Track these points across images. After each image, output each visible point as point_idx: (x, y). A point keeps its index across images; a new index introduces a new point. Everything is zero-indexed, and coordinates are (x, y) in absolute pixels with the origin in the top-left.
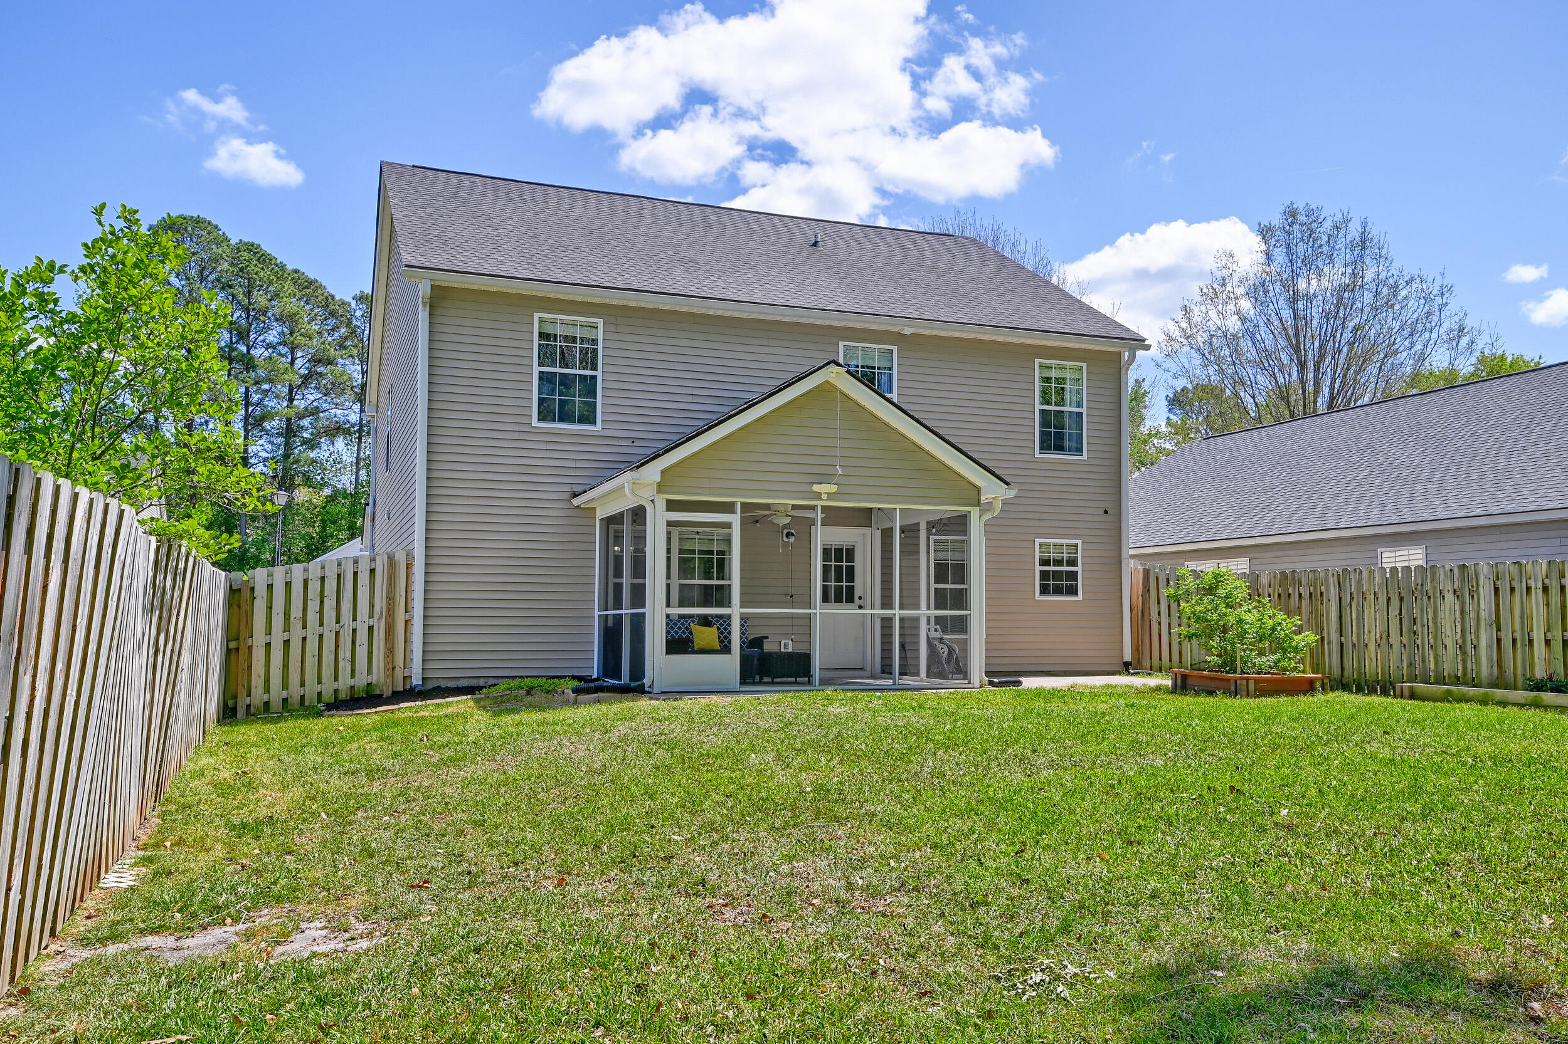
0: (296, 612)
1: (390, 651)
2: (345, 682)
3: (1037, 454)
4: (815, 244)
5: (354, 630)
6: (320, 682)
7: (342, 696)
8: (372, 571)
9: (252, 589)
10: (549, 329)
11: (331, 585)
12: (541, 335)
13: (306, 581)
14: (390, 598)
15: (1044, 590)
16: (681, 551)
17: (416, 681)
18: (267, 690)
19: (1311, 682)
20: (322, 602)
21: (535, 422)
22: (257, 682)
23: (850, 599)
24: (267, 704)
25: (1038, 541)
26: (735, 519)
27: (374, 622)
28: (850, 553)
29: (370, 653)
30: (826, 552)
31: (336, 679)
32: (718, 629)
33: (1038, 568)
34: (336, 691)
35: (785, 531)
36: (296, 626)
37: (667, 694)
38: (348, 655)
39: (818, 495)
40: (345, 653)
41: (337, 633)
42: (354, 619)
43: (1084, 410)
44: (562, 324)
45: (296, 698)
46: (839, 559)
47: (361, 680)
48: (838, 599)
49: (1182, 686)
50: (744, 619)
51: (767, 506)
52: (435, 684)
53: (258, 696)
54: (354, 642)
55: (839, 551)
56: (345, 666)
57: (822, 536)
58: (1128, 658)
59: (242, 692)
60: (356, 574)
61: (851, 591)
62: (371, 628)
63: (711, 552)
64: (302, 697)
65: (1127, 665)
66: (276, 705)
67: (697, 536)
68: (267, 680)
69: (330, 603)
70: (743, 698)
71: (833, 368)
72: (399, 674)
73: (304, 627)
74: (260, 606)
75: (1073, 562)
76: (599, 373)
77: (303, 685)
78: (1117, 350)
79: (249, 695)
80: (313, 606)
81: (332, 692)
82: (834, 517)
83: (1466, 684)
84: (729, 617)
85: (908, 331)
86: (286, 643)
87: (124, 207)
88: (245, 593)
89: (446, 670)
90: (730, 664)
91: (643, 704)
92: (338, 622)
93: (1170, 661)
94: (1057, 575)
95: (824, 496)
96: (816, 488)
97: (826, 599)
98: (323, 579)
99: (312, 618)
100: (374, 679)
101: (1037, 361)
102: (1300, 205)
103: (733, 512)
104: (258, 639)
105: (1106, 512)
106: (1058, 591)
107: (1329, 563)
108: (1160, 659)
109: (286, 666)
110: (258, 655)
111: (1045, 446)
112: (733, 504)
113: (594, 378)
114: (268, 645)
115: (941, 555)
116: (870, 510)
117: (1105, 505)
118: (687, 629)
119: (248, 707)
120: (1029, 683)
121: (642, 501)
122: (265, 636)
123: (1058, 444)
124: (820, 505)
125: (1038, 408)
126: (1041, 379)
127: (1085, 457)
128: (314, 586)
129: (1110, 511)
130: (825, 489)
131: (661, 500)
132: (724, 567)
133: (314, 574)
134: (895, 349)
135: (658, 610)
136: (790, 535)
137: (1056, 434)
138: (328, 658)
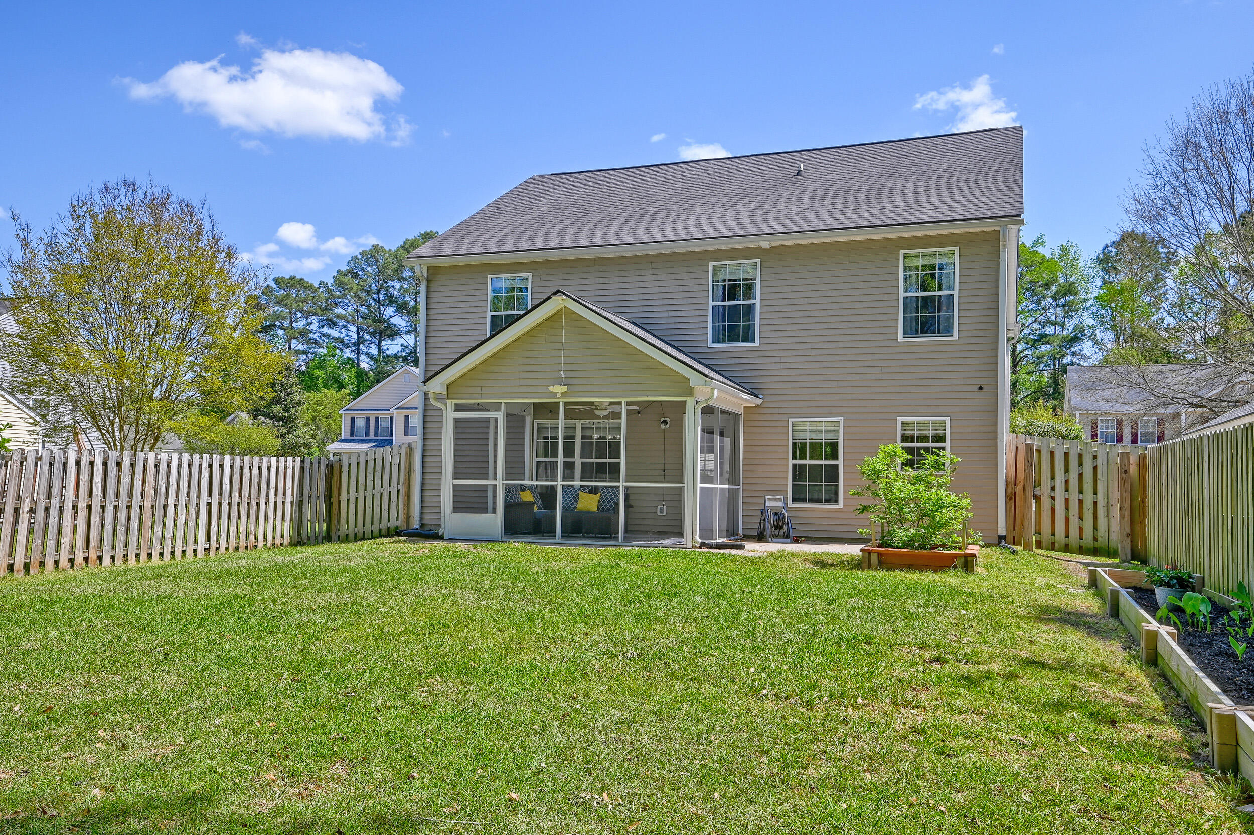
2: (384, 524)
3: (901, 339)
4: (799, 173)
5: (390, 492)
6: (372, 524)
8: (400, 455)
9: (341, 466)
10: (498, 285)
11: (379, 463)
12: (493, 291)
13: (367, 461)
17: (417, 527)
18: (348, 526)
20: (374, 474)
22: (343, 522)
24: (347, 535)
25: (899, 420)
26: (500, 416)
27: (400, 487)
29: (397, 506)
31: (380, 523)
32: (601, 495)
33: (901, 445)
34: (380, 530)
35: (662, 420)
36: (361, 488)
37: (450, 540)
38: (387, 508)
39: (554, 395)
40: (385, 506)
41: (381, 494)
42: (390, 486)
44: (505, 280)
45: (361, 532)
47: (392, 524)
51: (592, 404)
53: (342, 531)
54: (389, 500)
56: (385, 514)
58: (1002, 531)
59: (335, 528)
62: (398, 491)
63: (606, 437)
64: (364, 532)
65: (1001, 538)
66: (351, 535)
67: (594, 426)
68: (347, 521)
69: (378, 474)
71: (560, 297)
73: (365, 490)
74: (344, 476)
75: (939, 438)
77: (364, 526)
78: (996, 228)
79: (339, 529)
80: (370, 476)
81: (378, 530)
84: (619, 487)
85: (765, 245)
86: (357, 499)
88: (336, 469)
90: (495, 521)
92: (382, 487)
93: (1067, 536)
95: (559, 395)
96: (551, 389)
98: (375, 459)
99: (370, 484)
100: (399, 523)
101: (902, 253)
103: (500, 410)
104: (344, 497)
105: (981, 389)
108: (1053, 535)
110: (344, 506)
111: (909, 331)
112: (499, 404)
114: (348, 500)
115: (801, 436)
117: (981, 382)
118: (578, 495)
119: (339, 536)
121: (439, 405)
122: (347, 495)
123: (925, 328)
124: (562, 401)
125: (902, 295)
126: (906, 268)
127: (956, 337)
128: (371, 464)
129: (985, 388)
130: (559, 389)
131: (451, 404)
132: (614, 449)
133: (370, 457)
134: (758, 261)
135: (448, 482)
136: (665, 422)
137: (927, 316)
138: (377, 509)
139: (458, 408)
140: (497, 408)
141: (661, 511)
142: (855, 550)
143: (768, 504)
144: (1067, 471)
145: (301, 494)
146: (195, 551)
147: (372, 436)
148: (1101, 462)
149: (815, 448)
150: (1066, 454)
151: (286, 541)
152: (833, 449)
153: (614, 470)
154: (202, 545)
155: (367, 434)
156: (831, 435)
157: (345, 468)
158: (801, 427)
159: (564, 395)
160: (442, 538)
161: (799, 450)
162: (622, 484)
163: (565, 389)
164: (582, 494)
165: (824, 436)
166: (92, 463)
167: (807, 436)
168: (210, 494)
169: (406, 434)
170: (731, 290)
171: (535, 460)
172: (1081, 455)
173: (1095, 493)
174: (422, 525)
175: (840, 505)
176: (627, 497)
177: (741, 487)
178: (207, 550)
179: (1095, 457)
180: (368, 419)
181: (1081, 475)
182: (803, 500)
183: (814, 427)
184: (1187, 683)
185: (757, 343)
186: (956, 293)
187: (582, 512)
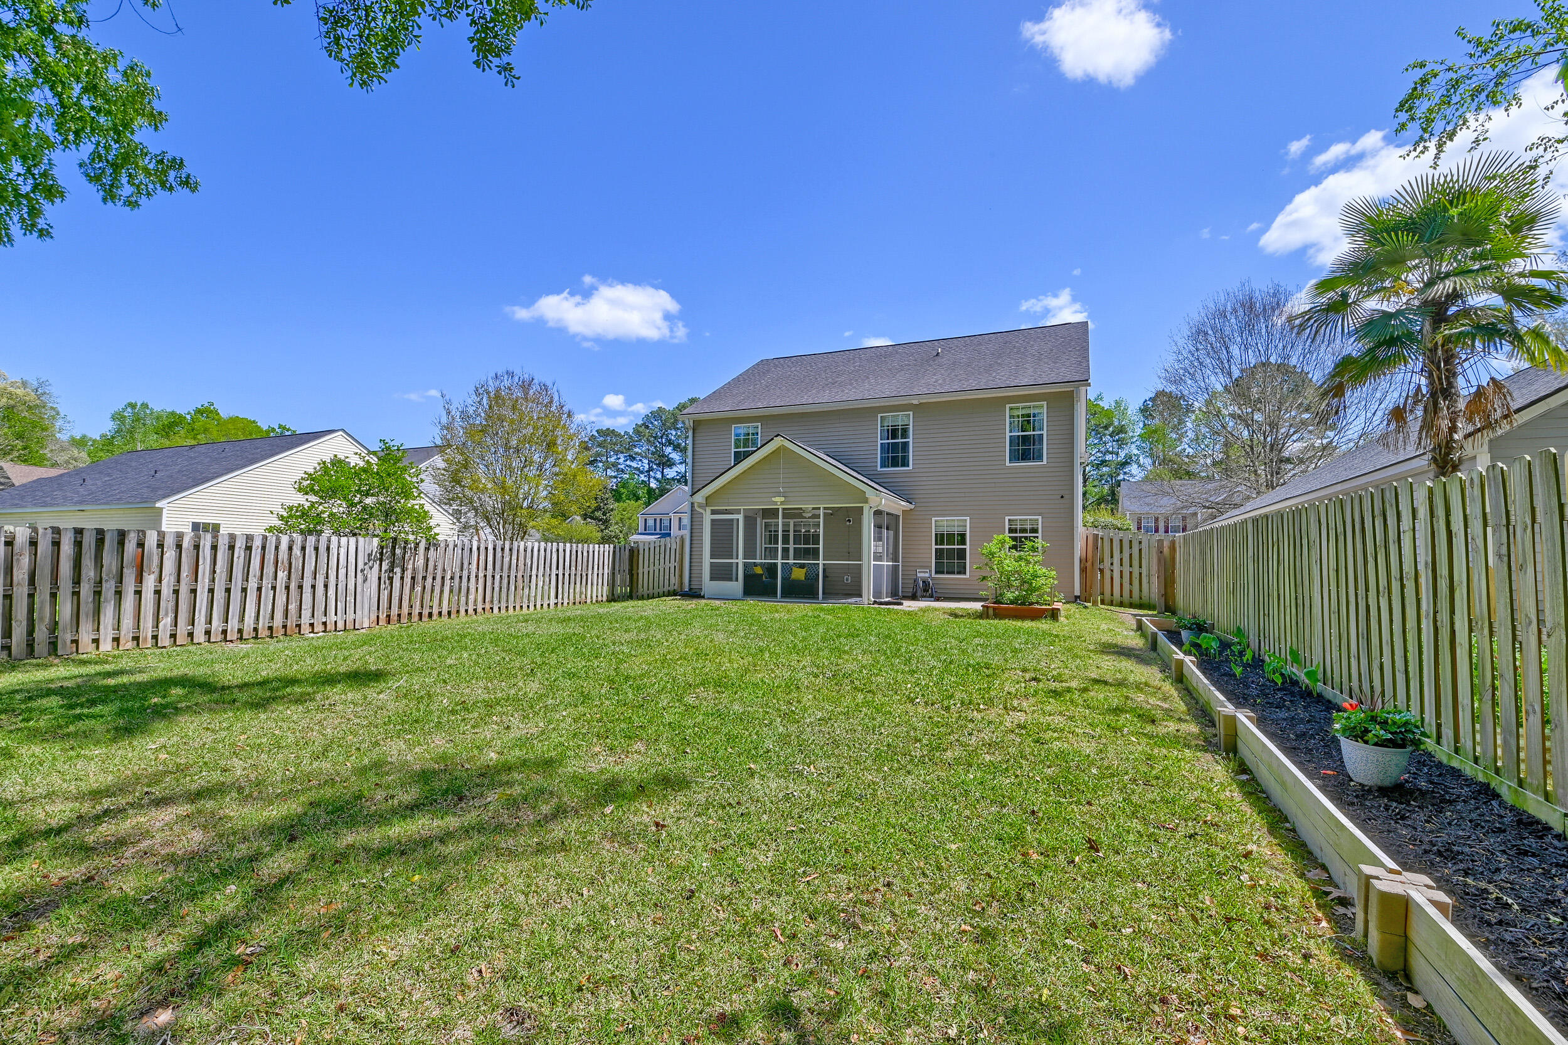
1: (680, 576)
2: (667, 586)
3: (1008, 464)
9: (639, 550)
10: (739, 431)
12: (736, 435)
13: (655, 547)
14: (681, 554)
17: (687, 590)
22: (640, 586)
24: (643, 595)
25: (1007, 518)
26: (741, 517)
27: (676, 564)
29: (675, 577)
31: (664, 587)
32: (807, 569)
33: (1007, 535)
34: (664, 591)
35: (847, 519)
36: (652, 565)
37: (709, 599)
38: (668, 575)
39: (775, 503)
40: (667, 573)
41: (664, 568)
42: (670, 563)
45: (652, 591)
47: (672, 588)
50: (745, 565)
51: (801, 509)
53: (640, 593)
54: (669, 571)
56: (667, 579)
58: (1077, 593)
59: (635, 590)
62: (675, 566)
63: (809, 531)
65: (1077, 597)
67: (802, 523)
69: (662, 556)
71: (779, 438)
72: (682, 587)
73: (654, 566)
75: (1037, 531)
77: (654, 589)
78: (1072, 389)
80: (657, 557)
81: (662, 592)
84: (819, 564)
85: (915, 402)
86: (649, 571)
88: (636, 552)
90: (737, 586)
93: (1121, 596)
95: (779, 503)
96: (774, 499)
98: (660, 546)
99: (657, 562)
100: (676, 587)
101: (1008, 406)
104: (640, 570)
105: (1062, 497)
108: (1112, 595)
111: (1013, 459)
115: (941, 529)
117: (1062, 493)
118: (792, 569)
119: (638, 596)
121: (701, 510)
122: (643, 569)
123: (1025, 456)
124: (781, 507)
125: (1008, 434)
126: (1011, 417)
127: (1045, 462)
128: (657, 549)
129: (1066, 497)
130: (778, 499)
131: (708, 510)
132: (816, 539)
133: (657, 544)
134: (911, 413)
135: (707, 560)
136: (849, 521)
137: (1025, 448)
138: (661, 578)
139: (713, 512)
140: (738, 512)
141: (847, 580)
142: (978, 606)
143: (919, 575)
144: (1121, 552)
145: (614, 568)
146: (549, 605)
147: (658, 531)
148: (1144, 545)
149: (950, 538)
150: (1121, 541)
151: (605, 599)
152: (962, 539)
153: (815, 553)
154: (553, 601)
155: (655, 530)
156: (961, 529)
157: (641, 552)
158: (940, 524)
159: (782, 503)
160: (703, 597)
161: (940, 538)
162: (821, 562)
163: (783, 499)
164: (794, 569)
165: (956, 530)
166: (486, 548)
167: (945, 530)
168: (558, 568)
169: (680, 529)
170: (894, 433)
171: (764, 546)
172: (1131, 541)
173: (1140, 567)
174: (690, 589)
175: (968, 575)
176: (824, 570)
177: (900, 564)
178: (556, 604)
179: (1140, 543)
180: (655, 520)
181: (1131, 555)
182: (943, 573)
183: (950, 523)
184: (1203, 694)
185: (911, 467)
186: (1045, 433)
187: (794, 580)
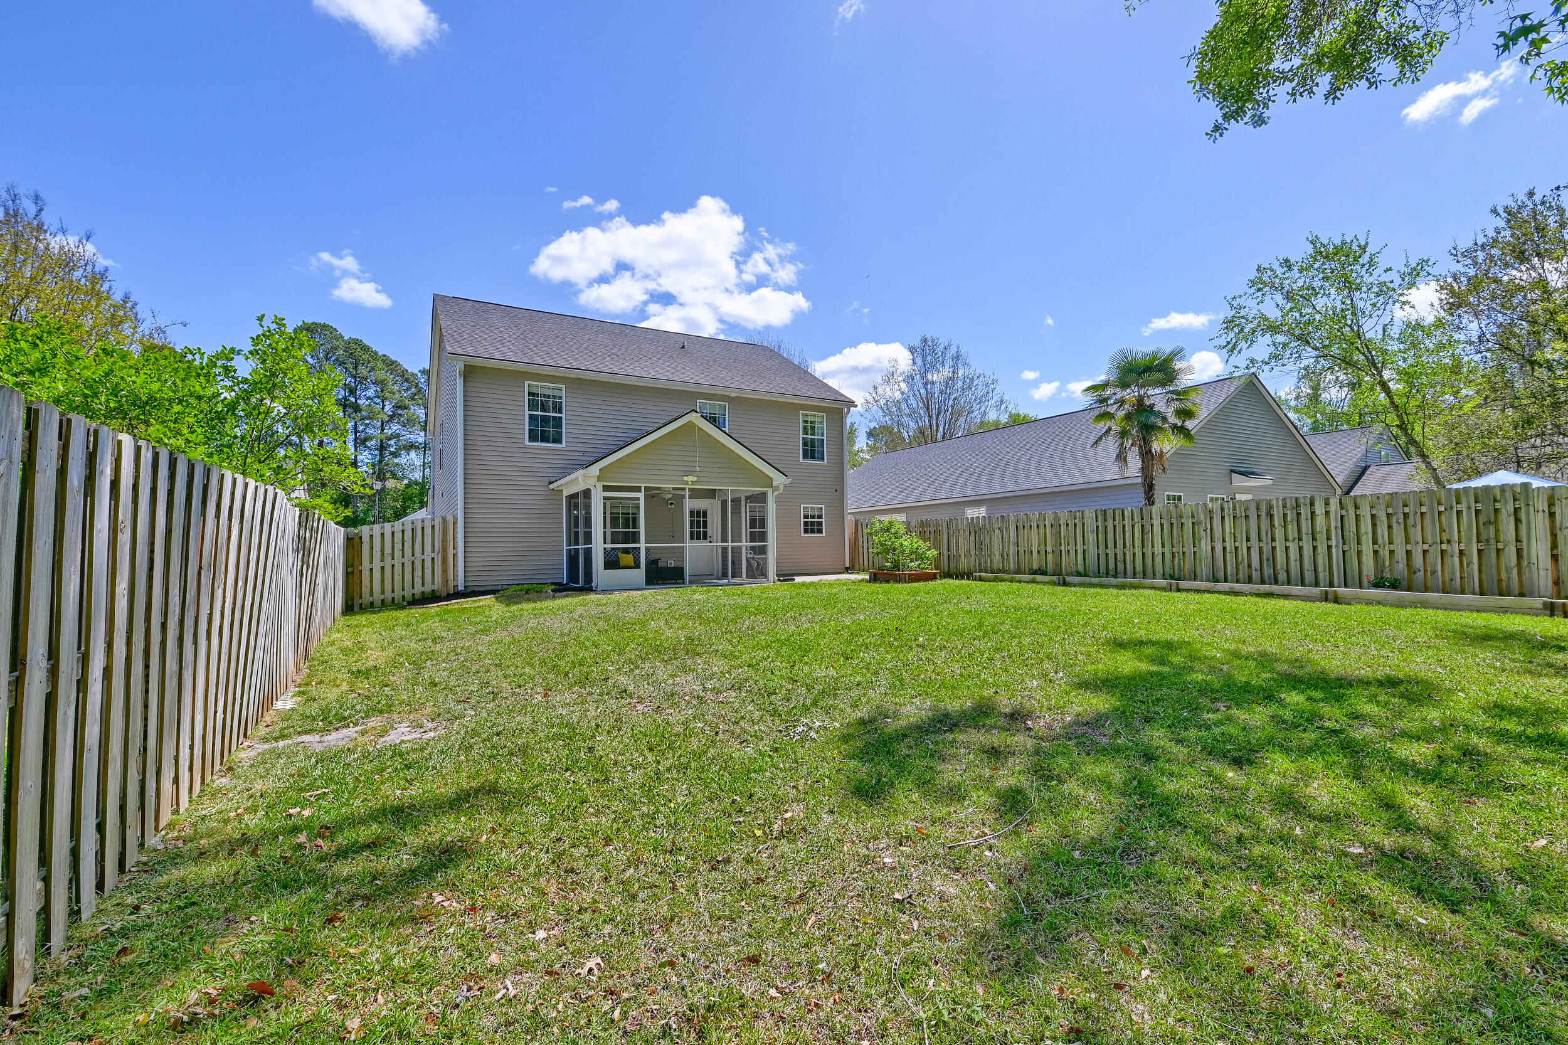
0: (388, 550)
1: (445, 571)
2: (418, 589)
3: (802, 461)
4: (683, 347)
5: (423, 560)
6: (403, 590)
7: (417, 597)
8: (433, 526)
9: (361, 538)
10: (534, 390)
11: (408, 535)
12: (530, 394)
13: (393, 533)
14: (444, 541)
15: (806, 531)
16: (611, 513)
17: (461, 588)
18: (372, 595)
19: (935, 574)
20: (403, 545)
21: (527, 442)
22: (366, 590)
23: (705, 538)
24: (372, 603)
25: (802, 506)
26: (641, 495)
27: (434, 555)
28: (705, 514)
29: (433, 573)
30: (692, 513)
31: (413, 588)
32: (633, 555)
33: (803, 520)
34: (413, 594)
35: (669, 502)
36: (388, 559)
37: (605, 591)
38: (420, 574)
39: (686, 483)
40: (418, 573)
41: (413, 562)
42: (423, 554)
43: (825, 438)
44: (541, 387)
45: (390, 599)
46: (699, 516)
47: (428, 589)
48: (699, 538)
49: (875, 578)
50: (647, 550)
52: (472, 589)
53: (366, 598)
54: (423, 567)
55: (698, 512)
56: (418, 580)
57: (689, 504)
58: (847, 565)
59: (356, 597)
60: (423, 528)
61: (705, 533)
62: (433, 559)
63: (629, 514)
64: (393, 598)
65: (847, 569)
66: (378, 603)
67: (620, 505)
68: (372, 589)
69: (408, 545)
70: (647, 592)
71: (694, 414)
72: (451, 584)
73: (393, 559)
74: (366, 548)
75: (820, 517)
76: (563, 415)
77: (393, 591)
78: (841, 407)
79: (361, 598)
80: (398, 547)
81: (411, 595)
82: (696, 494)
83: (1004, 573)
84: (639, 548)
85: (733, 395)
86: (383, 568)
87: (276, 316)
88: (357, 540)
89: (477, 581)
90: (640, 574)
91: (592, 597)
92: (413, 555)
94: (812, 523)
95: (690, 483)
96: (685, 478)
97: (692, 538)
98: (403, 531)
99: (398, 553)
100: (435, 587)
101: (801, 412)
102: (928, 337)
103: (640, 492)
104: (365, 566)
105: (836, 490)
106: (813, 531)
107: (943, 516)
108: (863, 565)
109: (383, 581)
110: (366, 575)
111: (805, 457)
112: (640, 487)
113: (560, 418)
114: (371, 569)
115: (753, 514)
116: (715, 490)
117: (836, 487)
118: (616, 555)
119: (361, 605)
120: (799, 579)
122: (369, 564)
123: (812, 455)
125: (801, 436)
126: (803, 422)
127: (826, 462)
128: (398, 535)
130: (690, 479)
133: (398, 529)
134: (727, 404)
136: (672, 504)
137: (811, 451)
138: (408, 576)
140: (638, 489)
141: (670, 564)
157: (366, 539)
158: (752, 509)
160: (595, 590)
161: (753, 523)
163: (695, 479)
